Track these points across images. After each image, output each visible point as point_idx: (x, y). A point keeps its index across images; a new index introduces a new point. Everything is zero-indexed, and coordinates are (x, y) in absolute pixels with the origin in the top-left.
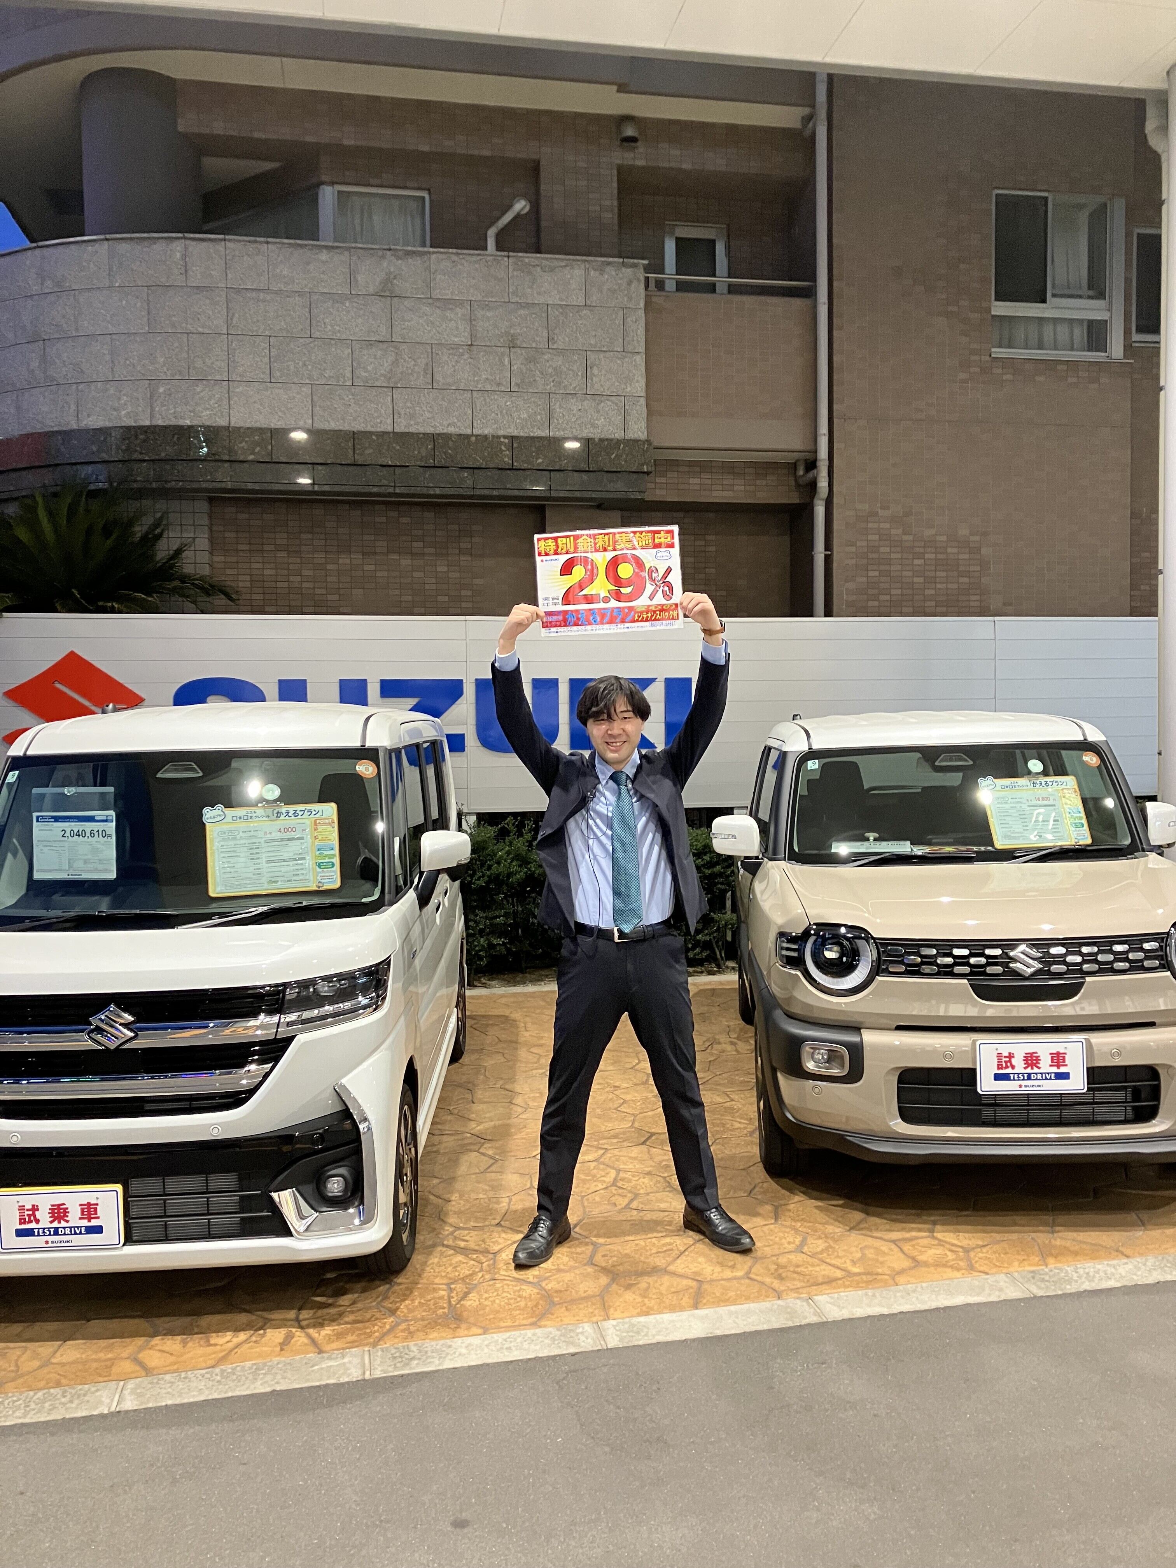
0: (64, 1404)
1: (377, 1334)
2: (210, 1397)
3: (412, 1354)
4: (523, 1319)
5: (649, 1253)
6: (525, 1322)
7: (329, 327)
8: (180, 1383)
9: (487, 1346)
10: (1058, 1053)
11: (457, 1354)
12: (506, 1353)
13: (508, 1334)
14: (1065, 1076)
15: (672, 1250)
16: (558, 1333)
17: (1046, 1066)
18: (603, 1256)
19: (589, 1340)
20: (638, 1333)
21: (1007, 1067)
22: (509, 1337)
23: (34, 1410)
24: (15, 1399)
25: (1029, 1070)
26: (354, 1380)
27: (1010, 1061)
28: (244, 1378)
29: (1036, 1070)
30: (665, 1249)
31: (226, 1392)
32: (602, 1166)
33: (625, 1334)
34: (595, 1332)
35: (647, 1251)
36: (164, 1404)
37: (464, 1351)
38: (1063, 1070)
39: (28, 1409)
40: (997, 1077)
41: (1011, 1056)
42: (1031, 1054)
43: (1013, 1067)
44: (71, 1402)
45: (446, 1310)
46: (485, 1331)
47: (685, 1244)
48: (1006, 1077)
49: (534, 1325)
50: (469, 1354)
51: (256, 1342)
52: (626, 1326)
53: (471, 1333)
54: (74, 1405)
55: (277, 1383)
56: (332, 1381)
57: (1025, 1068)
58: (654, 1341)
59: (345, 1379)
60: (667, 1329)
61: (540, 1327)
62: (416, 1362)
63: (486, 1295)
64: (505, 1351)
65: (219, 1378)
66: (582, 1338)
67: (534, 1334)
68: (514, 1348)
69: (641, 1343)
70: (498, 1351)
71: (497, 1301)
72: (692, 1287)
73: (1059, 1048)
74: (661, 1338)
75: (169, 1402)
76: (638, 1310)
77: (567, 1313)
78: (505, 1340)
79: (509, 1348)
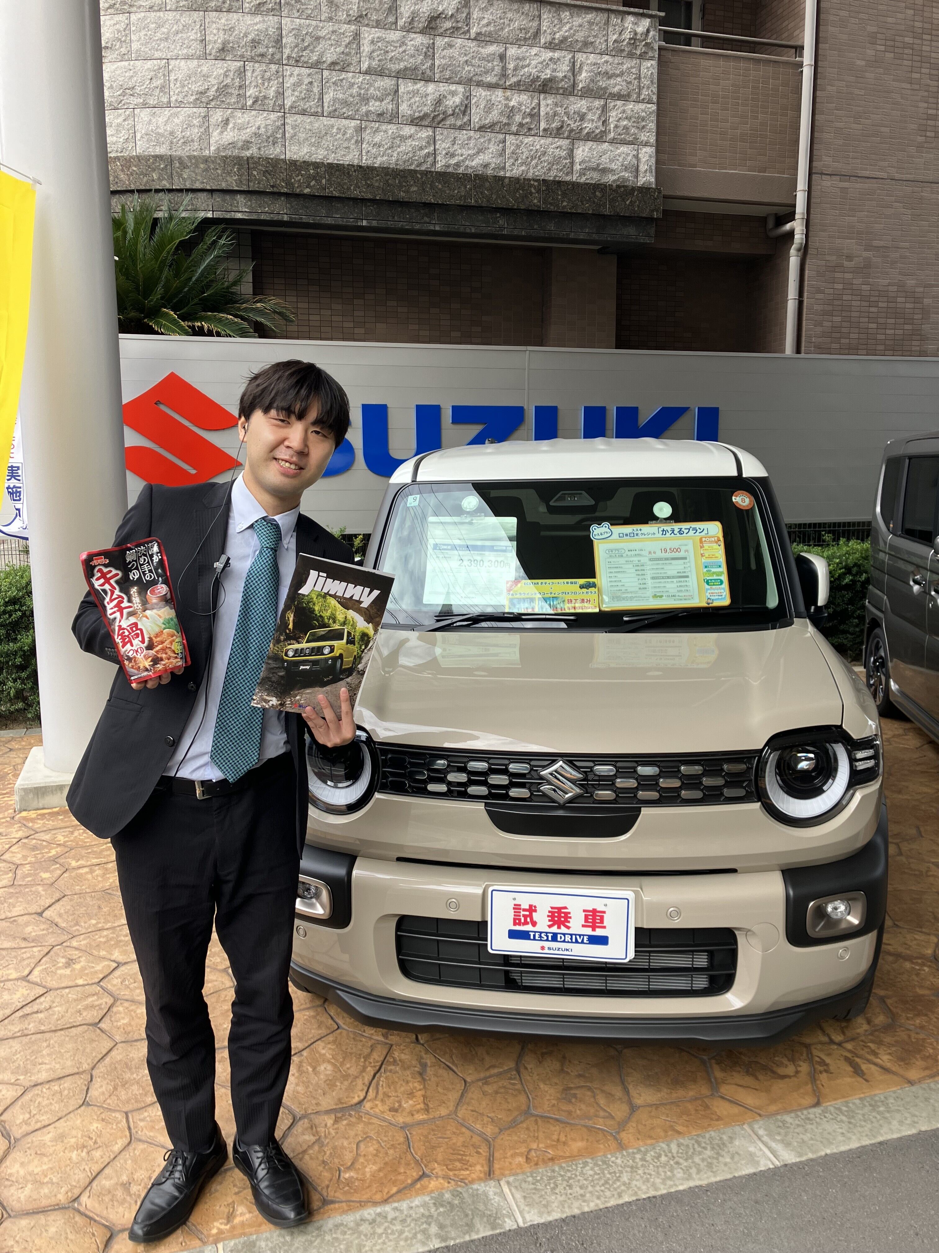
10: (594, 911)
14: (603, 941)
17: (577, 925)
21: (526, 923)
25: (555, 929)
27: (531, 916)
29: (563, 930)
38: (599, 932)
40: (513, 935)
41: (532, 909)
42: (559, 909)
43: (534, 924)
48: (524, 935)
57: (550, 926)
73: (598, 905)
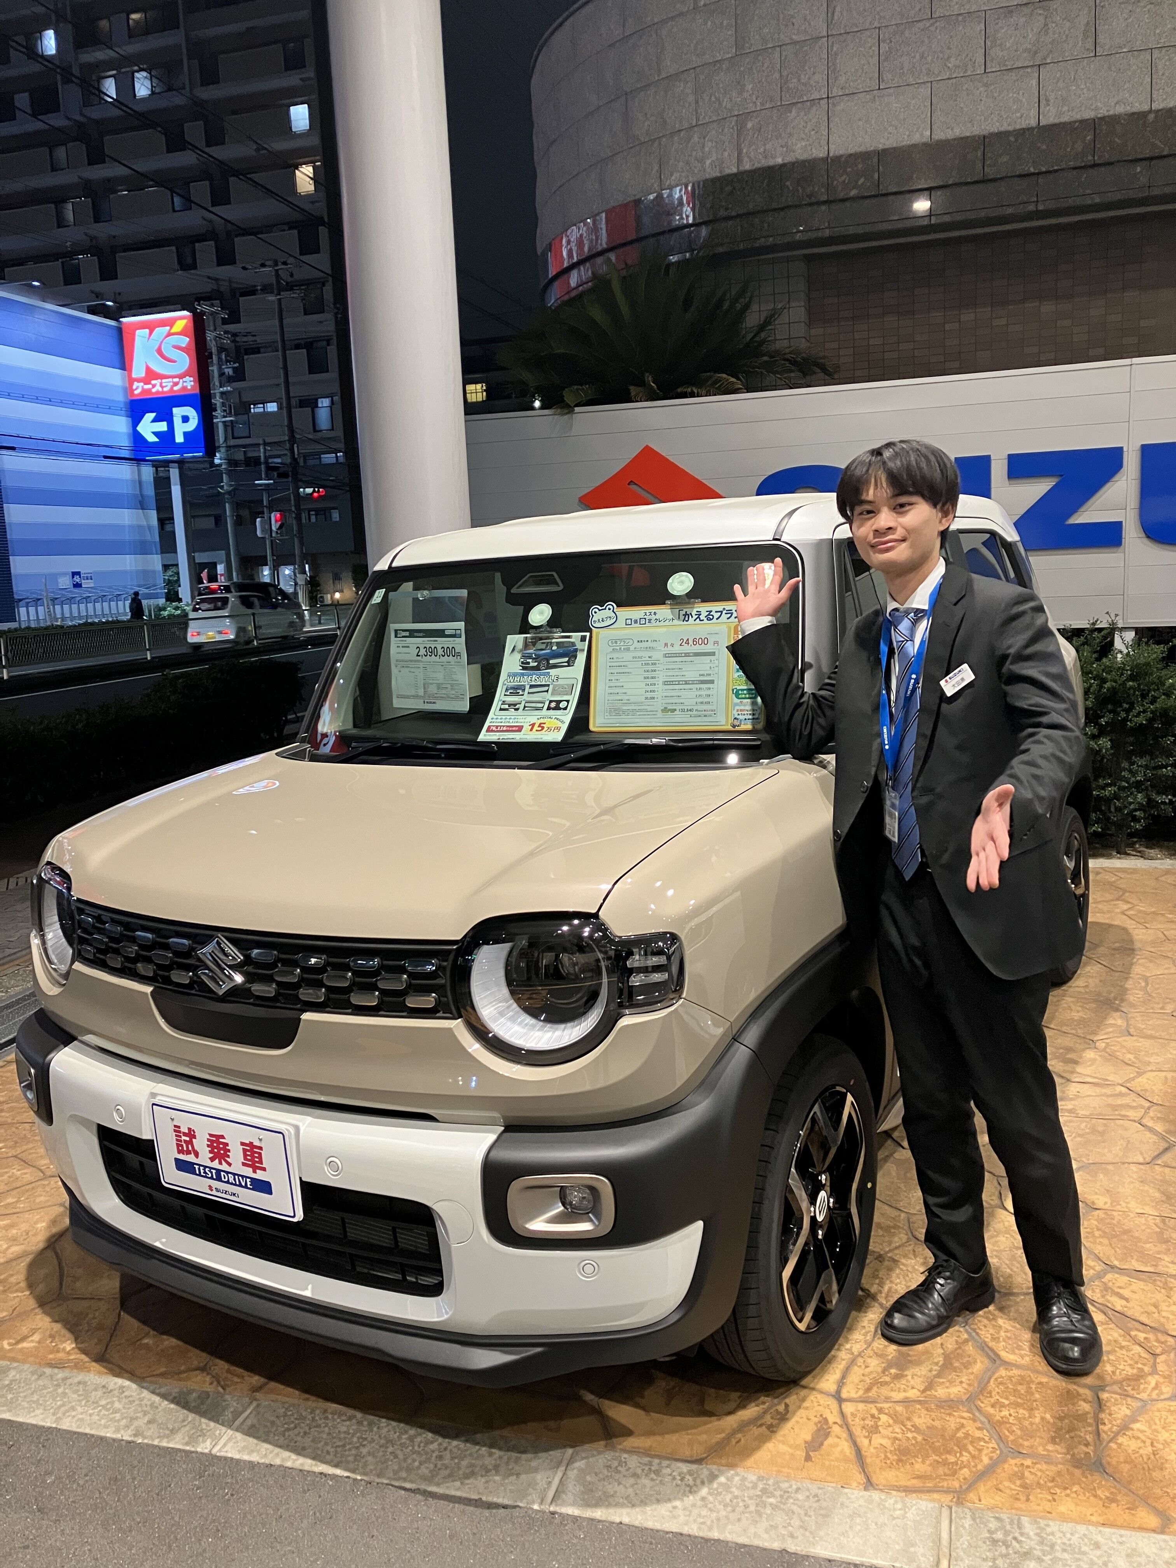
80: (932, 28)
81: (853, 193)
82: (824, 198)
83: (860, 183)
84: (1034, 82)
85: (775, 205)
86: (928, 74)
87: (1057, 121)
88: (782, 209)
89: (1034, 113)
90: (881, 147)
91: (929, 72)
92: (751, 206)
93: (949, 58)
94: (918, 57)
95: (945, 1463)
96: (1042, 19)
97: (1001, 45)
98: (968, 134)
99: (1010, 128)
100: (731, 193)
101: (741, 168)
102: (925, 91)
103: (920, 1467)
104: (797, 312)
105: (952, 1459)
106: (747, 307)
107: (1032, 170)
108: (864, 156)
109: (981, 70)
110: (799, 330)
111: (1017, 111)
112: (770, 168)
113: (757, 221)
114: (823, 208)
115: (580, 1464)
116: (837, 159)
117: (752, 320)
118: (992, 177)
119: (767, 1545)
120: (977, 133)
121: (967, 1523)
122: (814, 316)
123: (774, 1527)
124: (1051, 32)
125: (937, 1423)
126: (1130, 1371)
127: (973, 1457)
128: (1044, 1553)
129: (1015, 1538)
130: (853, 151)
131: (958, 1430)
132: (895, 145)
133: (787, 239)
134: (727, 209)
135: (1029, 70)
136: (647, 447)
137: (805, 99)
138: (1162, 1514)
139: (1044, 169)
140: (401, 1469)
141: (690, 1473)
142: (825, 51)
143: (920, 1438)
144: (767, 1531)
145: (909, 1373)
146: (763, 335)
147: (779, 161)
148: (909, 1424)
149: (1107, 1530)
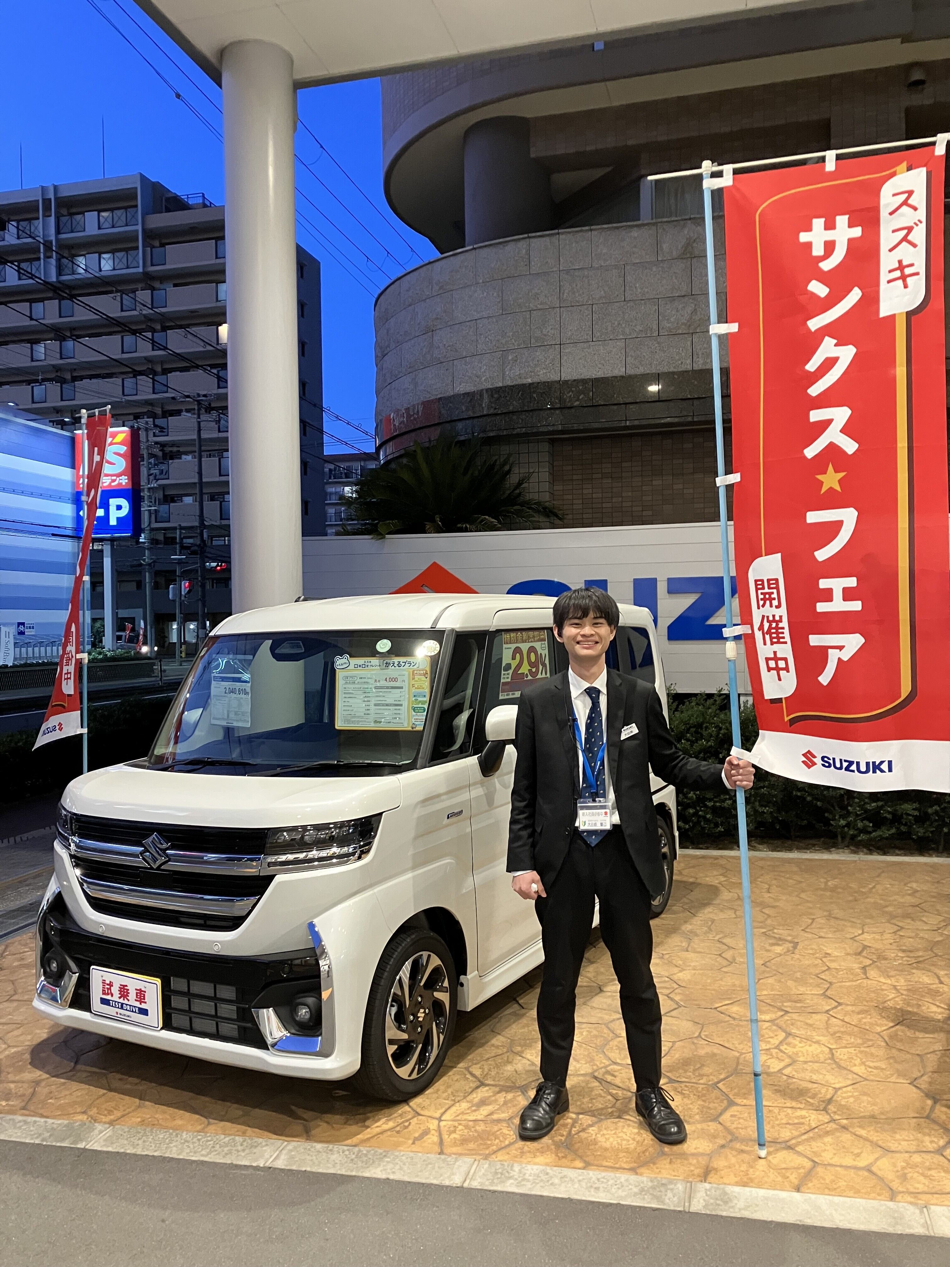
0: (238, 1151)
1: (494, 1147)
2: (339, 1172)
3: (512, 1173)
4: (627, 1162)
5: (777, 1122)
6: (626, 1166)
7: (639, 290)
8: (324, 1154)
9: (579, 1181)
11: (550, 1182)
12: (593, 1193)
13: (603, 1174)
15: (803, 1124)
16: (650, 1184)
18: (732, 1116)
19: (675, 1199)
20: (726, 1203)
22: (604, 1178)
23: (216, 1151)
24: (209, 1138)
26: (454, 1185)
28: (371, 1161)
30: (796, 1121)
31: (352, 1171)
32: (774, 1028)
33: (712, 1201)
34: (685, 1192)
35: (777, 1119)
36: (304, 1169)
37: (556, 1181)
39: (213, 1149)
44: (244, 1150)
45: (563, 1138)
46: (587, 1165)
47: (819, 1121)
49: (633, 1170)
50: (560, 1185)
51: (398, 1132)
52: (718, 1193)
53: (573, 1165)
54: (243, 1154)
55: (394, 1173)
56: (435, 1182)
58: (738, 1215)
59: (447, 1183)
60: (757, 1205)
61: (637, 1174)
62: (511, 1181)
63: (605, 1132)
64: (592, 1190)
65: (353, 1156)
66: (670, 1194)
67: (627, 1180)
68: (601, 1189)
69: (724, 1214)
70: (587, 1188)
71: (611, 1139)
72: (804, 1167)
74: (747, 1214)
75: (308, 1169)
76: (736, 1179)
77: (668, 1166)
78: (598, 1180)
79: (597, 1189)
80: (626, 307)
81: (577, 403)
82: (558, 406)
83: (581, 397)
84: (689, 343)
85: (526, 408)
86: (623, 334)
87: (704, 368)
88: (532, 410)
89: (689, 361)
90: (594, 376)
91: (623, 333)
92: (511, 408)
93: (636, 325)
94: (616, 323)
95: (485, 1144)
96: (693, 305)
97: (668, 319)
98: (648, 372)
99: (675, 370)
100: (498, 399)
101: (505, 384)
102: (621, 344)
103: (471, 1145)
104: (545, 475)
105: (489, 1142)
106: (509, 472)
107: (689, 396)
108: (584, 381)
109: (656, 334)
110: (546, 486)
111: (679, 360)
112: (523, 385)
113: (515, 417)
114: (557, 412)
115: (290, 1147)
116: (566, 384)
117: (513, 479)
118: (664, 399)
119: (379, 1177)
120: (654, 371)
121: (486, 1166)
122: (555, 477)
123: (385, 1170)
124: (698, 313)
125: (488, 1129)
126: (600, 1106)
127: (501, 1141)
128: (519, 1177)
129: (508, 1172)
130: (576, 378)
131: (498, 1131)
132: (603, 376)
133: (535, 430)
134: (495, 409)
135: (686, 336)
136: (435, 563)
137: (546, 343)
138: (585, 1162)
139: (696, 396)
140: (191, 1152)
141: (348, 1150)
142: (558, 316)
143: (476, 1134)
144: (381, 1171)
145: (482, 1109)
146: (517, 491)
147: (530, 381)
148: (473, 1129)
149: (555, 1168)
